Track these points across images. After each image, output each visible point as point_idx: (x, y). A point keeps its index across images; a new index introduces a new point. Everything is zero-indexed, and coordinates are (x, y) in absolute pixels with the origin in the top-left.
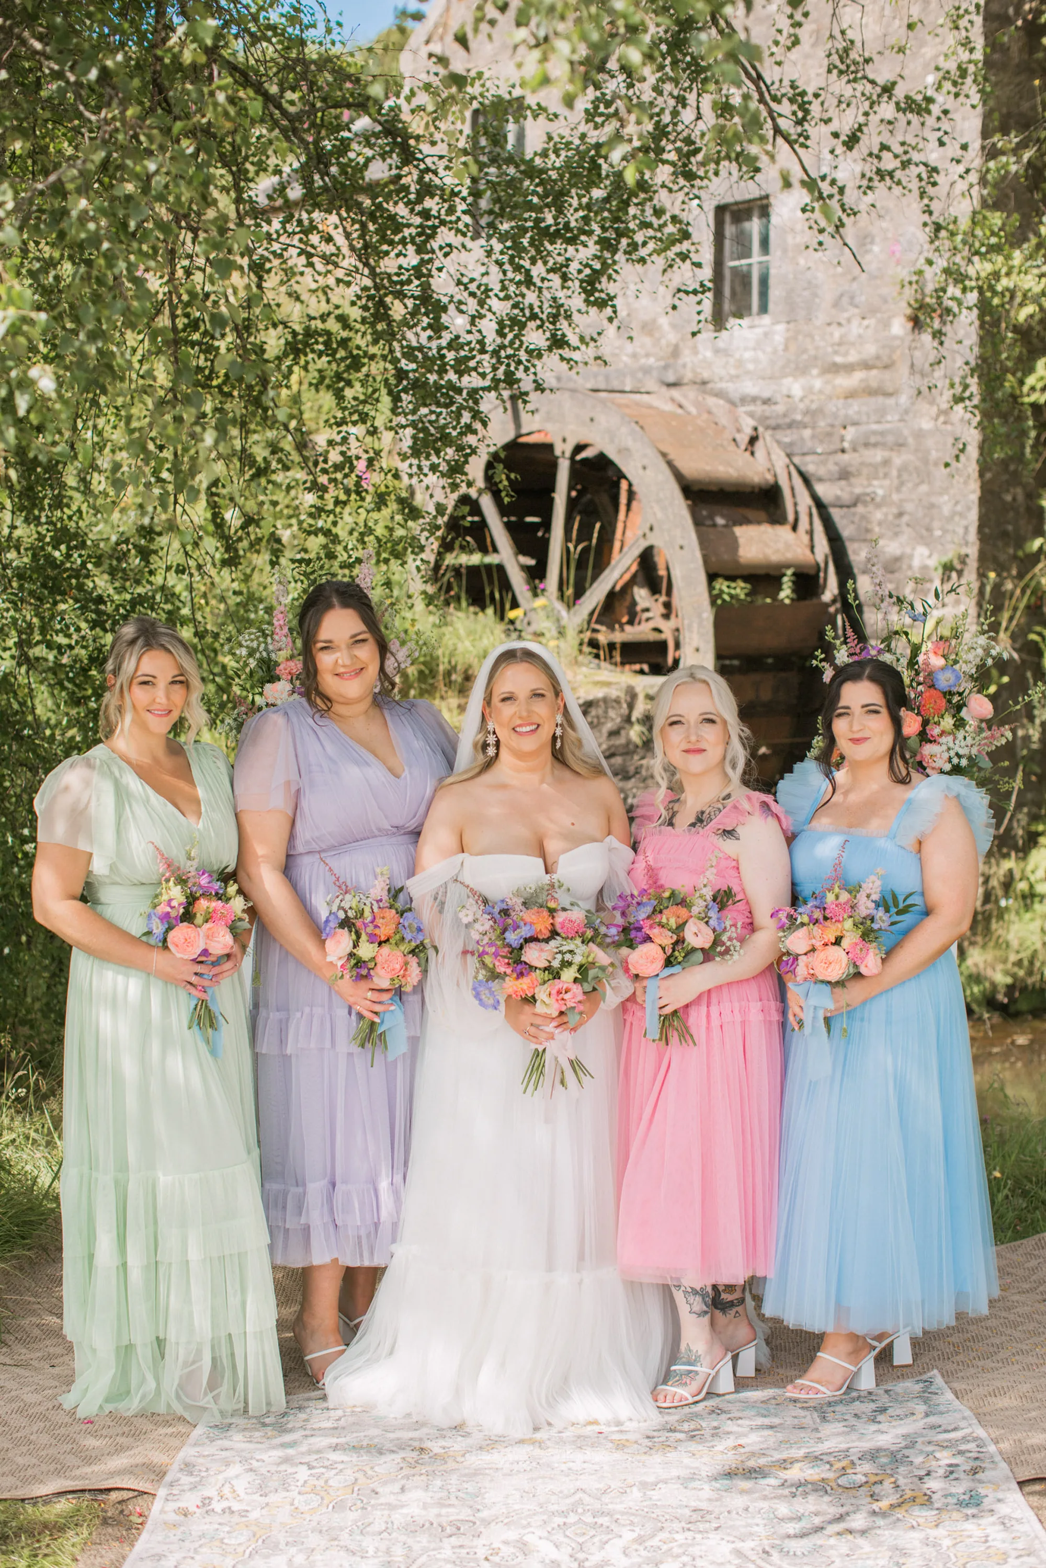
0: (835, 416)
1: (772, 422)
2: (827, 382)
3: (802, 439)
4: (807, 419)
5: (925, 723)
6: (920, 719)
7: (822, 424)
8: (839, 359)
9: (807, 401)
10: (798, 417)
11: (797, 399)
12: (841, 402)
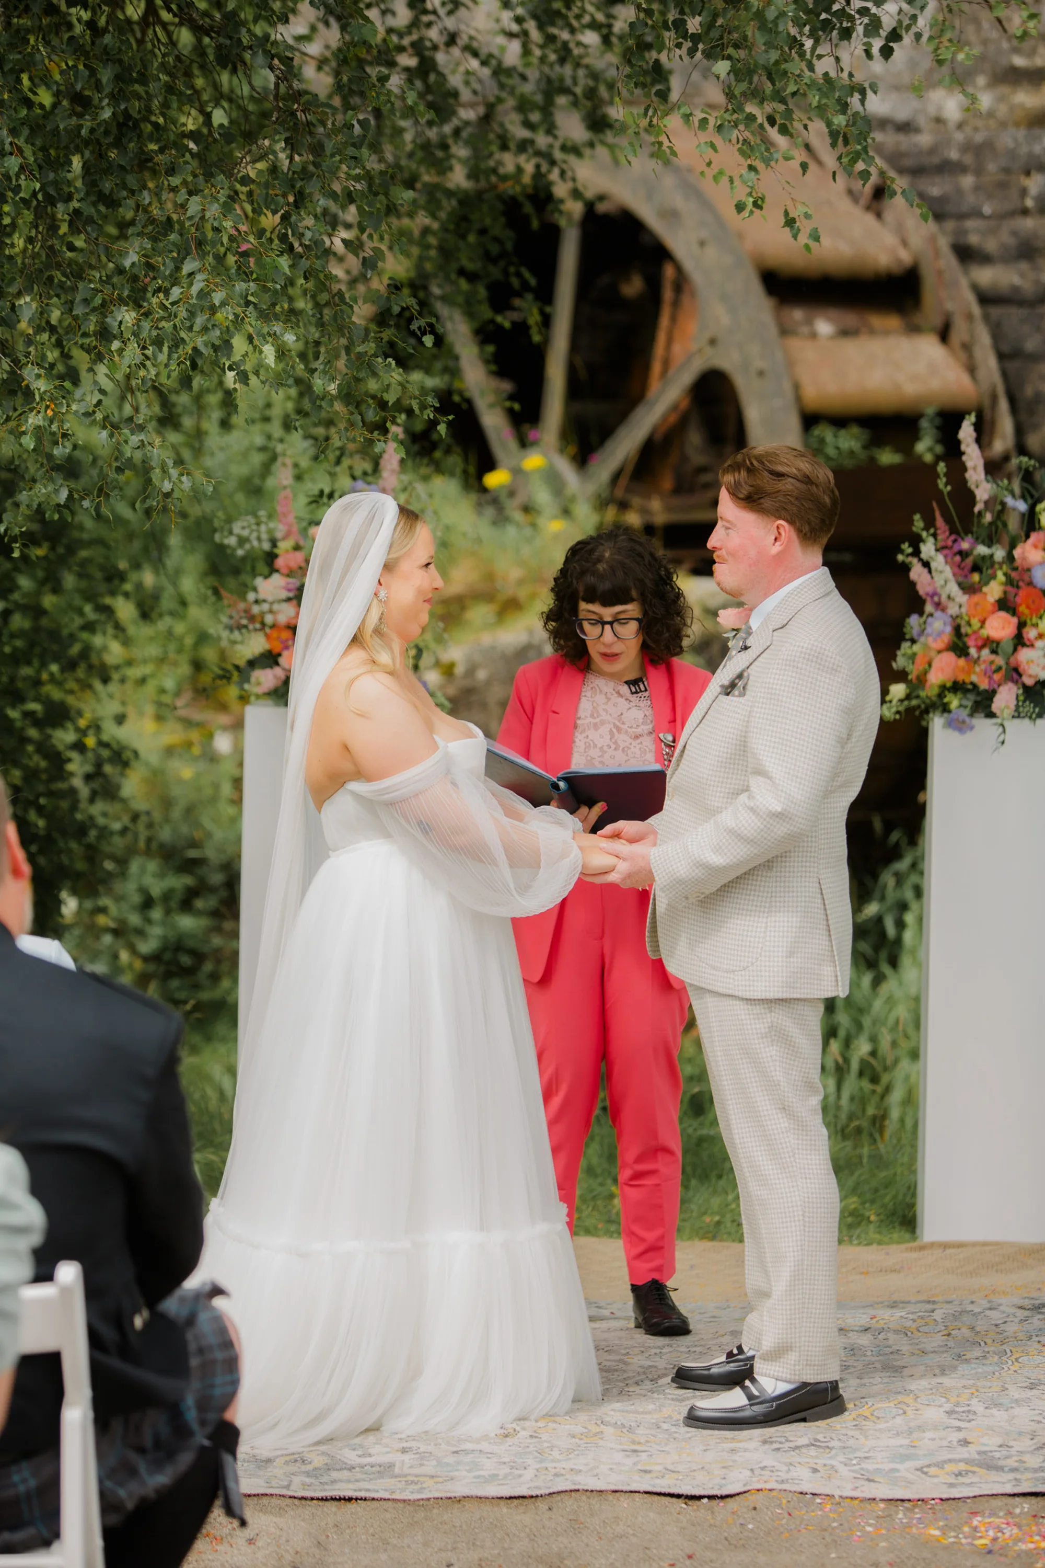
0: (1012, 154)
1: (908, 162)
2: (1001, 99)
3: (959, 192)
4: (968, 159)
5: (1021, 625)
6: (1015, 620)
7: (992, 167)
8: (1019, 61)
9: (968, 129)
10: (954, 155)
11: (951, 125)
12: (1021, 133)
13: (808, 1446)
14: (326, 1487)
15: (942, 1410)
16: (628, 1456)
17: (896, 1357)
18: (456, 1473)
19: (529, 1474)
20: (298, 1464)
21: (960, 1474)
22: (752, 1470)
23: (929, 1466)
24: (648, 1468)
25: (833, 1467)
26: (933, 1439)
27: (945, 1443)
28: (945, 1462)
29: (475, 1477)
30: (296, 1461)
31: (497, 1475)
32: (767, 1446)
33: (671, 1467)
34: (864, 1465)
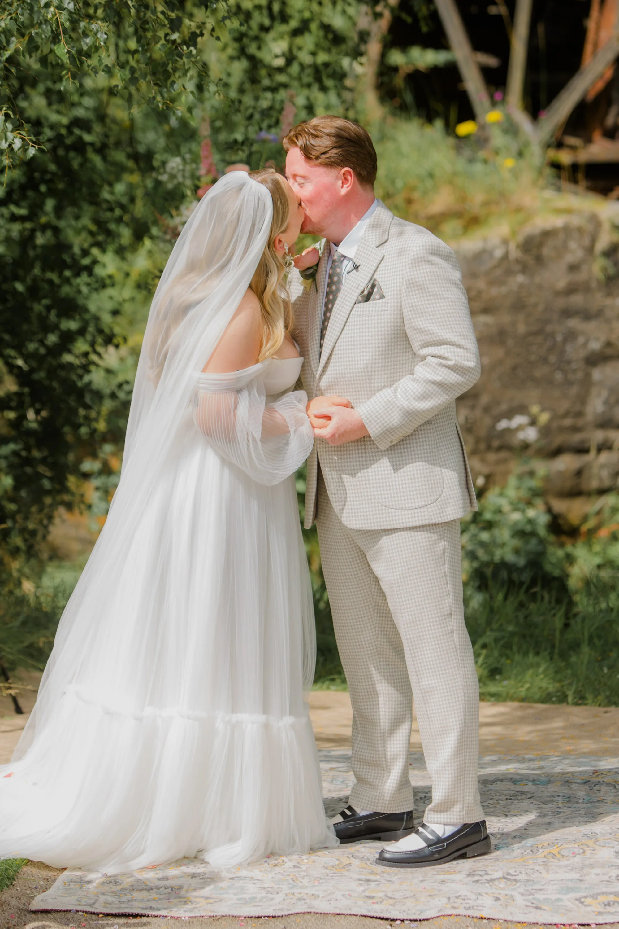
13: (500, 878)
14: (123, 905)
15: (613, 850)
16: (361, 885)
17: (601, 804)
18: (225, 896)
19: (279, 898)
20: (111, 885)
21: (609, 904)
22: (449, 898)
23: (586, 897)
24: (373, 895)
25: (512, 896)
26: (597, 875)
27: (606, 878)
28: (599, 894)
29: (238, 899)
30: (110, 882)
31: (256, 898)
32: (470, 878)
33: (389, 895)
34: (537, 896)
